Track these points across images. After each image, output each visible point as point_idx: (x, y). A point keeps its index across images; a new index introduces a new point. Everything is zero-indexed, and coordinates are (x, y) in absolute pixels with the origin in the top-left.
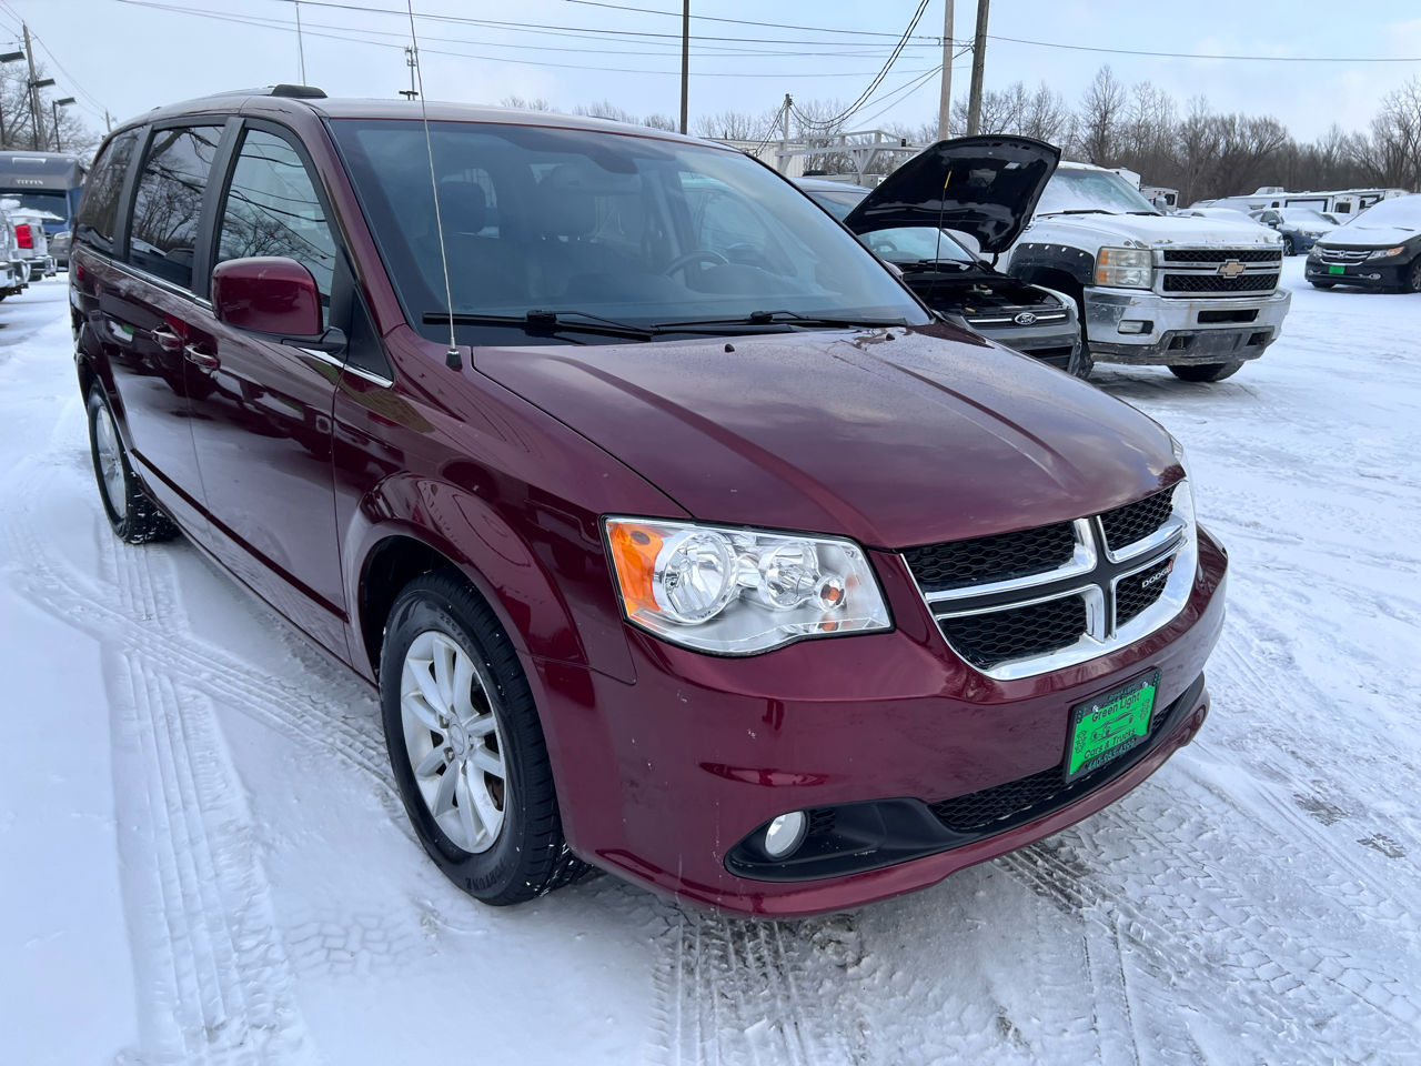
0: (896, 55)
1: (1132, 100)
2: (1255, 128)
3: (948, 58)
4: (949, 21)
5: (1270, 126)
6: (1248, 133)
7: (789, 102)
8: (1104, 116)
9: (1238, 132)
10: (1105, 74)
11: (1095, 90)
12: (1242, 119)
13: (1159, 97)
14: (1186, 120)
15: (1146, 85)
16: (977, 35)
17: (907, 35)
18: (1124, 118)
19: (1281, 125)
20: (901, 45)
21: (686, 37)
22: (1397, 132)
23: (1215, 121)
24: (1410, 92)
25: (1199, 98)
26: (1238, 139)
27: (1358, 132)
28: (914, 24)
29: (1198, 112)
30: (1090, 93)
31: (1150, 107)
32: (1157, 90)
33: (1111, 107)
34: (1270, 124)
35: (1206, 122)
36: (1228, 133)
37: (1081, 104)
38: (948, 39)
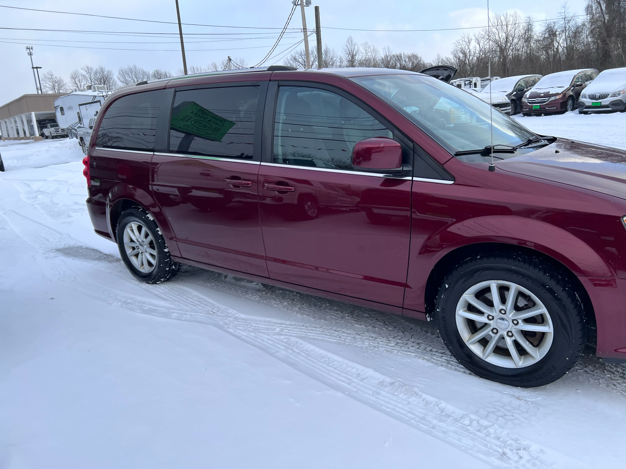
0: (281, 37)
1: (362, 49)
2: (409, 57)
3: (306, 37)
4: (304, 22)
5: (415, 57)
6: (407, 60)
7: (230, 60)
8: (352, 57)
9: (403, 60)
10: (350, 40)
11: (347, 47)
12: (404, 55)
13: (372, 48)
14: (383, 57)
15: (366, 43)
16: (316, 27)
17: (285, 28)
18: (360, 57)
19: (419, 56)
20: (283, 33)
21: (181, 34)
22: (461, 55)
23: (394, 56)
24: (463, 39)
25: (387, 47)
26: (404, 62)
27: (447, 57)
28: (287, 23)
29: (387, 53)
30: (345, 48)
31: (369, 52)
32: (371, 45)
33: (354, 54)
34: (415, 56)
35: (391, 56)
36: (400, 61)
37: (343, 52)
38: (305, 29)
